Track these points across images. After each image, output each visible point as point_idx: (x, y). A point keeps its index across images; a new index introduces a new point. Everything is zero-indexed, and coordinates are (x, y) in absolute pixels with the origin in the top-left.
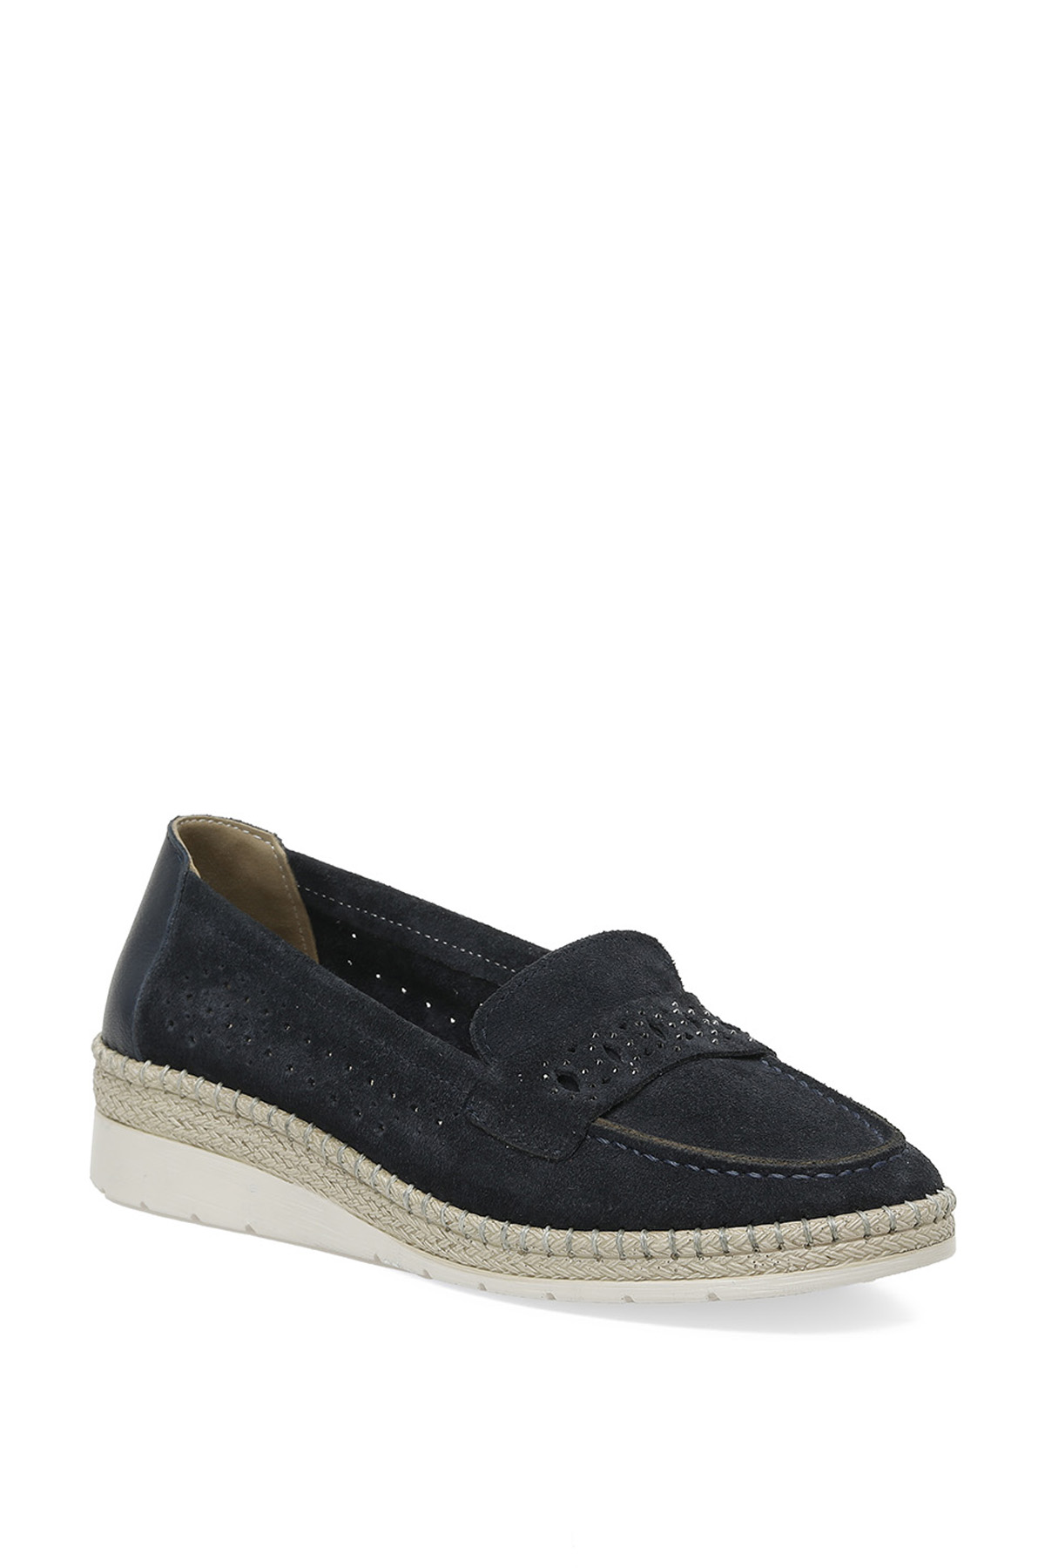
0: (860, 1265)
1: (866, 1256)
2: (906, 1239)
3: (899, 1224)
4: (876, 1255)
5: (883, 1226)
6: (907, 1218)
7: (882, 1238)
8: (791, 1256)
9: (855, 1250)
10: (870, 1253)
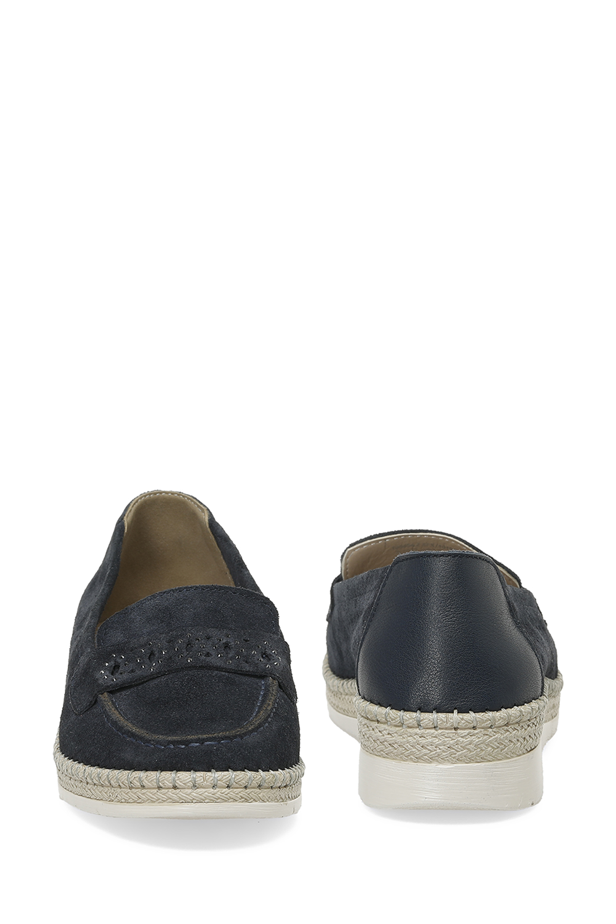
0: (154, 805)
1: (158, 800)
2: (183, 794)
3: (178, 783)
4: (164, 801)
5: (167, 782)
6: (184, 780)
7: (167, 791)
8: (123, 793)
9: (151, 795)
10: (159, 799)
